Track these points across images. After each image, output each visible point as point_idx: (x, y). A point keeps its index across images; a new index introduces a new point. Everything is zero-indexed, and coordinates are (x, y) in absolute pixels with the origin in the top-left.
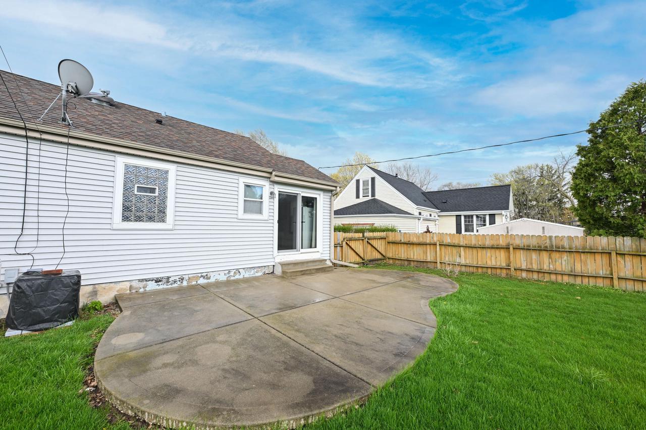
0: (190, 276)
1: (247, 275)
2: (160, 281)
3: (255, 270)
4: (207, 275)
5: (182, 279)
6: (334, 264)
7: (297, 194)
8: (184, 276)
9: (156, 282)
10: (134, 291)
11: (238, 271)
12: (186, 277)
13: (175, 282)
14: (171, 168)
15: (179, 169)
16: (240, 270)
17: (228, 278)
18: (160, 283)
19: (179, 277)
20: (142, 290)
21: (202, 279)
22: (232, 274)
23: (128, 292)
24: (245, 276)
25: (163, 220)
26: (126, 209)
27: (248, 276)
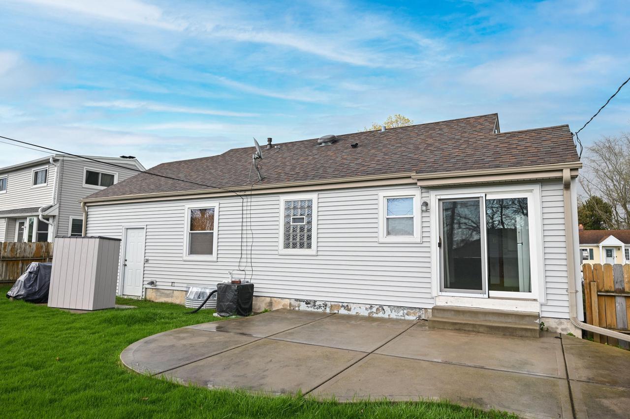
0: (332, 303)
1: (393, 315)
2: (309, 303)
3: (405, 311)
4: (347, 306)
5: (326, 305)
7: (479, 197)
8: (327, 303)
9: (307, 303)
10: (292, 308)
11: (381, 308)
12: (329, 304)
13: (320, 307)
15: (320, 196)
16: (384, 307)
17: (369, 314)
18: (309, 305)
19: (323, 302)
20: (297, 309)
21: (343, 309)
22: (374, 310)
23: (289, 308)
24: (391, 317)
25: (309, 246)
26: (287, 237)
27: (395, 317)
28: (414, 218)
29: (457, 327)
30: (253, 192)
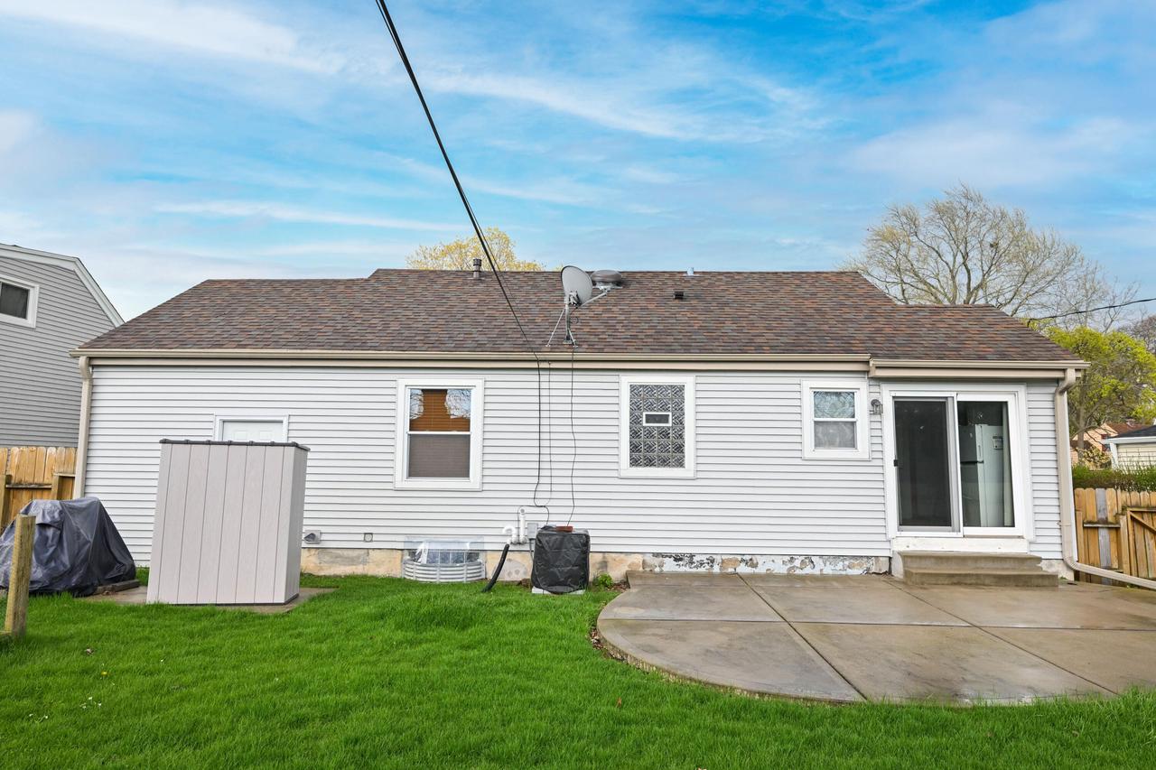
0: (724, 557)
1: (828, 570)
2: (681, 559)
3: (847, 563)
4: (751, 560)
5: (713, 561)
6: (1077, 575)
7: (946, 398)
8: (714, 556)
9: (676, 560)
10: (648, 569)
11: (809, 559)
12: (718, 559)
13: (701, 564)
14: (688, 381)
15: (701, 380)
16: (813, 559)
17: (789, 569)
18: (681, 563)
19: (708, 556)
20: (657, 570)
21: (743, 565)
22: (797, 563)
23: (641, 569)
24: (825, 572)
25: (680, 463)
26: (634, 448)
27: (831, 572)
28: (857, 423)
29: (955, 580)
30: (576, 365)
